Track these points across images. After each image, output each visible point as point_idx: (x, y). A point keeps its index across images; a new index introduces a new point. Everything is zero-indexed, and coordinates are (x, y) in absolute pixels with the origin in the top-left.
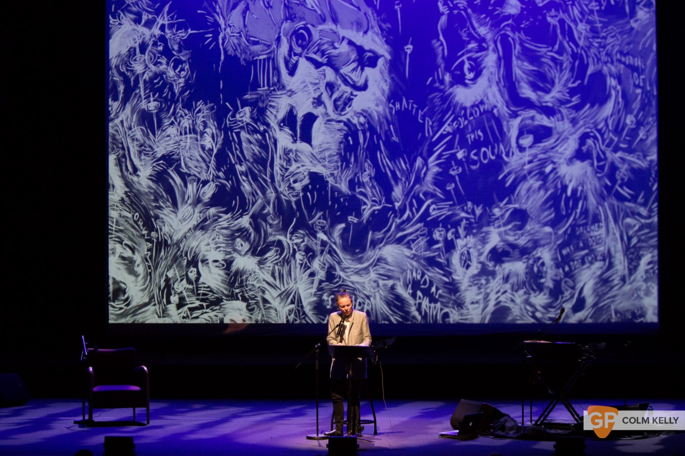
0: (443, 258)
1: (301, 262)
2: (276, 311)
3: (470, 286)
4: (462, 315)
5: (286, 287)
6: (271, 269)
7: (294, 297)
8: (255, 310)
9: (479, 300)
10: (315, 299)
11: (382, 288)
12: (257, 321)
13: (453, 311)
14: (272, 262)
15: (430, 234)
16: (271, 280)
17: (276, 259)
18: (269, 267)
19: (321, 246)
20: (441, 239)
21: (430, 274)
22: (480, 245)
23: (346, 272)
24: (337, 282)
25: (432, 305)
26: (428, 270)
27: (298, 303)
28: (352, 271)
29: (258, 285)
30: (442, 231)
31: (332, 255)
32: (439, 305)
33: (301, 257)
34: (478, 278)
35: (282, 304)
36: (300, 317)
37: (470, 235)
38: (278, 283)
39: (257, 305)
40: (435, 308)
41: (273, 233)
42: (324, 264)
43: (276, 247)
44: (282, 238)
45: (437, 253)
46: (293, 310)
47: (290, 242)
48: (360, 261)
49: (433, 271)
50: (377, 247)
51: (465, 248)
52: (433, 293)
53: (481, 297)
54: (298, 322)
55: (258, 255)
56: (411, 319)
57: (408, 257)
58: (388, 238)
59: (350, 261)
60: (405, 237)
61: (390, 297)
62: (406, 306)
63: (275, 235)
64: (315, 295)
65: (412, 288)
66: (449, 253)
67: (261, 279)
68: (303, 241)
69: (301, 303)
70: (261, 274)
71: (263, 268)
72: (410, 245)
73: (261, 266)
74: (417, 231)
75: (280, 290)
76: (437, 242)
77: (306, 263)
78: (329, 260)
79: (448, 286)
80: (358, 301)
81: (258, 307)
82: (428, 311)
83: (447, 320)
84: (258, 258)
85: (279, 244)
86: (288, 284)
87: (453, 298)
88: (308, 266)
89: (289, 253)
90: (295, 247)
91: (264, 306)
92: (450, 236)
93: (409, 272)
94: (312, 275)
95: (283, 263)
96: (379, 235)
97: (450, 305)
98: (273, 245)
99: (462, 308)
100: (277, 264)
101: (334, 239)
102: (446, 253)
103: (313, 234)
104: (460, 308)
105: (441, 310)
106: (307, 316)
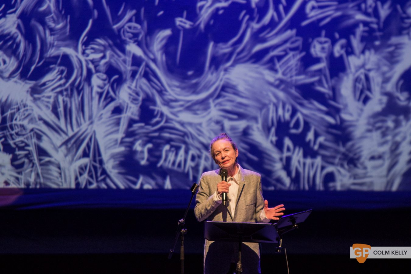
0: (326, 85)
1: (100, 90)
2: (59, 168)
3: (369, 131)
4: (355, 176)
5: (76, 129)
6: (52, 100)
7: (88, 146)
8: (25, 166)
9: (384, 153)
10: (122, 149)
11: (229, 132)
12: (28, 184)
13: (342, 170)
14: (53, 90)
15: (306, 47)
16: (50, 117)
17: (60, 86)
18: (49, 97)
19: (133, 65)
20: (323, 55)
21: (305, 111)
22: (385, 65)
23: (172, 107)
24: (158, 123)
25: (309, 161)
26: (302, 105)
27: (94, 156)
28: (182, 106)
29: (30, 126)
30: (325, 42)
31: (149, 80)
32: (318, 161)
33: (100, 82)
34: (381, 118)
35: (69, 158)
36: (97, 178)
37: (369, 49)
38: (62, 124)
39: (28, 158)
40: (313, 165)
41: (56, 43)
42: (137, 94)
43: (60, 65)
44: (69, 51)
45: (316, 79)
46: (86, 167)
47: (83, 58)
48: (194, 89)
49: (310, 106)
50: (222, 67)
51: (362, 71)
52: (310, 141)
53: (386, 148)
54: (94, 186)
55: (31, 78)
56: (274, 182)
57: (271, 84)
58: (239, 54)
59: (178, 90)
60: (265, 51)
61: (242, 147)
62: (266, 161)
63: (58, 47)
64: (122, 143)
65: (277, 134)
66: (336, 78)
67: (36, 116)
68: (104, 57)
69: (100, 155)
70: (36, 109)
71: (39, 99)
72: (274, 64)
73: (36, 96)
74: (285, 42)
75: (66, 134)
76: (318, 60)
77: (108, 93)
78: (145, 87)
79: (334, 131)
80: (191, 153)
81: (31, 161)
82: (301, 170)
83: (331, 184)
84: (32, 83)
85: (66, 60)
86: (79, 125)
87: (342, 149)
88: (111, 97)
89: (81, 75)
90: (91, 66)
91: (40, 160)
92: (338, 50)
93: (271, 107)
94: (118, 110)
95: (72, 91)
96: (225, 48)
97: (337, 161)
98: (55, 63)
99: (355, 166)
100: (61, 92)
101: (154, 54)
102: (332, 76)
103: (120, 46)
104: (352, 166)
105: (323, 168)
106: (108, 176)
